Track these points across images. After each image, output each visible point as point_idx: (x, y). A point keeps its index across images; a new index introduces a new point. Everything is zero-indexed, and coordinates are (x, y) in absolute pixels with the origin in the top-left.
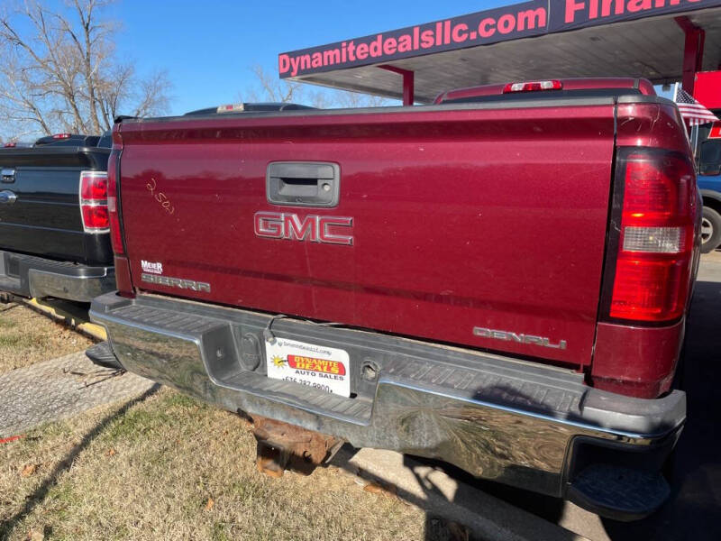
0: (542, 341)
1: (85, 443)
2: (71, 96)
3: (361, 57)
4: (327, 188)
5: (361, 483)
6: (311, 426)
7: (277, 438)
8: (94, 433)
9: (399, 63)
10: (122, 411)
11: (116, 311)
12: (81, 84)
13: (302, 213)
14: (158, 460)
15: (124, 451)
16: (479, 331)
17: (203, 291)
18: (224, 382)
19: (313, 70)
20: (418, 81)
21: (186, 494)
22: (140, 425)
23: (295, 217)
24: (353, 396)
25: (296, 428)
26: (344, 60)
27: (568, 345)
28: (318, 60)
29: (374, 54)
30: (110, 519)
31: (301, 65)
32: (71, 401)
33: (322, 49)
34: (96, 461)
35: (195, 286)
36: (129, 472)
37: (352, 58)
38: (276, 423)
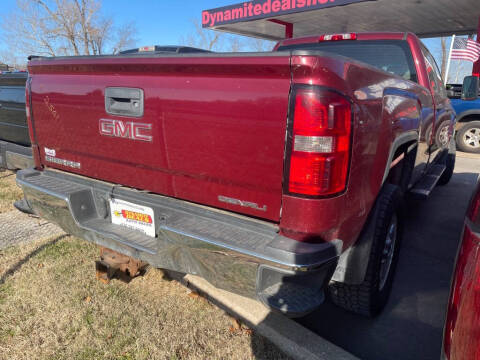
0: (254, 205)
1: (26, 260)
2: (72, 38)
3: (256, 14)
4: (136, 105)
5: (189, 291)
6: (128, 253)
7: (110, 261)
8: (33, 254)
9: (282, 18)
10: (54, 242)
11: (28, 179)
12: (79, 30)
13: (125, 120)
14: (66, 271)
15: (47, 266)
16: (222, 199)
17: (77, 168)
18: (84, 225)
19: (225, 22)
20: (296, 30)
21: (75, 293)
22: (62, 251)
23: (120, 123)
24: (156, 236)
25: (122, 255)
26: (245, 15)
27: (268, 208)
28: (229, 15)
29: (265, 12)
30: (29, 305)
31: (217, 19)
32: (28, 234)
33: (231, 8)
34: (29, 271)
35: (72, 164)
36: (46, 278)
37: (251, 14)
38: (111, 251)
